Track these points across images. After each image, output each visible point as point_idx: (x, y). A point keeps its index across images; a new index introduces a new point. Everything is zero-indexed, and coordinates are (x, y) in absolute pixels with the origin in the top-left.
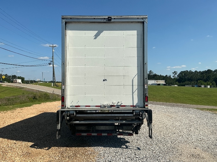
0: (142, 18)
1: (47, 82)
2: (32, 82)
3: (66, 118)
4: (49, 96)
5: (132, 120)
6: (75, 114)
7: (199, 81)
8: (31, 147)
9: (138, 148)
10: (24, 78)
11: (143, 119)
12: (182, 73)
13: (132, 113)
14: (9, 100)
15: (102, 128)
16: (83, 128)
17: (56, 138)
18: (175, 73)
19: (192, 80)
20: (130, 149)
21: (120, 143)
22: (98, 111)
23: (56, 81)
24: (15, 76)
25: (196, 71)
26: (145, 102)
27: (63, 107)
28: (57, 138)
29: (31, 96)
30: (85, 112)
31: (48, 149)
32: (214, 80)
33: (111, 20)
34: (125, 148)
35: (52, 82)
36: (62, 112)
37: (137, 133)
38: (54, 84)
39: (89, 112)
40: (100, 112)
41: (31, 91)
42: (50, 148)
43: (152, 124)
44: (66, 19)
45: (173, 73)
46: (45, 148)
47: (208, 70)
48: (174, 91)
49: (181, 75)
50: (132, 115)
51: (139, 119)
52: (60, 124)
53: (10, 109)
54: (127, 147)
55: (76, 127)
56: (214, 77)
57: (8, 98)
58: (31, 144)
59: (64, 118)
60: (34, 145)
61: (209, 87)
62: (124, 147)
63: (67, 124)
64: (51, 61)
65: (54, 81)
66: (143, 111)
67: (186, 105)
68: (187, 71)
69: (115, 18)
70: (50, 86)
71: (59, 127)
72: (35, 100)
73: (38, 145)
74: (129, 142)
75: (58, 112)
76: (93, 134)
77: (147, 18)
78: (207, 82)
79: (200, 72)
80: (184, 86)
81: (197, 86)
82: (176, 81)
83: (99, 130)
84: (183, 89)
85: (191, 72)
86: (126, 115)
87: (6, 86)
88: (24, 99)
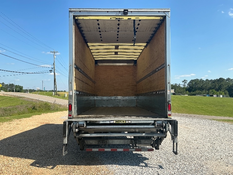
0: (164, 12)
1: (47, 91)
2: (31, 91)
3: (74, 130)
4: (49, 106)
5: (152, 133)
6: (85, 125)
7: (211, 91)
8: (32, 165)
9: (159, 166)
10: (22, 87)
11: (166, 132)
12: (192, 81)
13: (154, 124)
14: (5, 110)
15: (116, 142)
16: (93, 142)
17: (62, 154)
18: (185, 81)
19: (203, 90)
20: (150, 167)
21: (138, 161)
22: (112, 122)
23: (57, 90)
24: (13, 84)
25: (207, 80)
26: (168, 111)
27: (70, 117)
28: (64, 155)
29: (30, 106)
30: (97, 123)
31: (52, 168)
32: (227, 90)
33: (127, 13)
34: (144, 166)
35: (53, 91)
36: (70, 123)
37: (157, 148)
38: (55, 93)
39: (101, 122)
40: (114, 122)
41: (30, 101)
42: (54, 166)
43: (178, 137)
44: (74, 12)
45: (183, 82)
46: (49, 167)
47: (220, 79)
48: (186, 101)
49: (191, 84)
50: (153, 126)
51: (162, 132)
52: (67, 137)
53: (7, 120)
54: (146, 165)
55: (85, 141)
56: (227, 86)
57: (5, 108)
58: (31, 161)
59: (72, 131)
60: (36, 163)
61: (221, 96)
62: (144, 164)
63: (75, 137)
64: (52, 68)
65: (55, 90)
66: (167, 122)
67: (199, 116)
68: (198, 80)
69: (131, 12)
70: (51, 95)
71: (66, 141)
72: (34, 110)
73: (40, 163)
74: (148, 159)
75: (65, 123)
76: (106, 150)
77: (169, 11)
78: (219, 91)
79: (211, 80)
80: (195, 95)
81: (209, 96)
82: (186, 91)
83: (113, 145)
84: (194, 98)
85: (202, 81)
86: (145, 126)
87: (3, 95)
88: (22, 110)
